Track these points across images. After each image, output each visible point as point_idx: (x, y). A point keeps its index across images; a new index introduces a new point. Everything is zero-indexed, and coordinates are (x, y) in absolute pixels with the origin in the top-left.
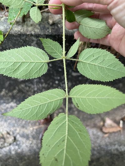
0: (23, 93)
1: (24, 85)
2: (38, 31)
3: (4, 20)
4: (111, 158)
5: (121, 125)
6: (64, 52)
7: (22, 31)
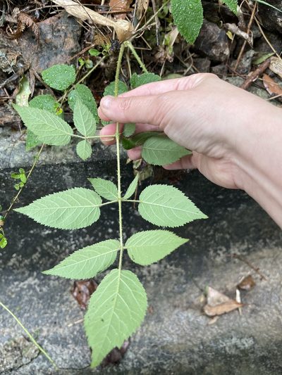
0: (50, 256)
1: (52, 241)
2: (72, 157)
3: (19, 146)
4: (226, 363)
5: (238, 299)
6: (120, 192)
7: (47, 160)
